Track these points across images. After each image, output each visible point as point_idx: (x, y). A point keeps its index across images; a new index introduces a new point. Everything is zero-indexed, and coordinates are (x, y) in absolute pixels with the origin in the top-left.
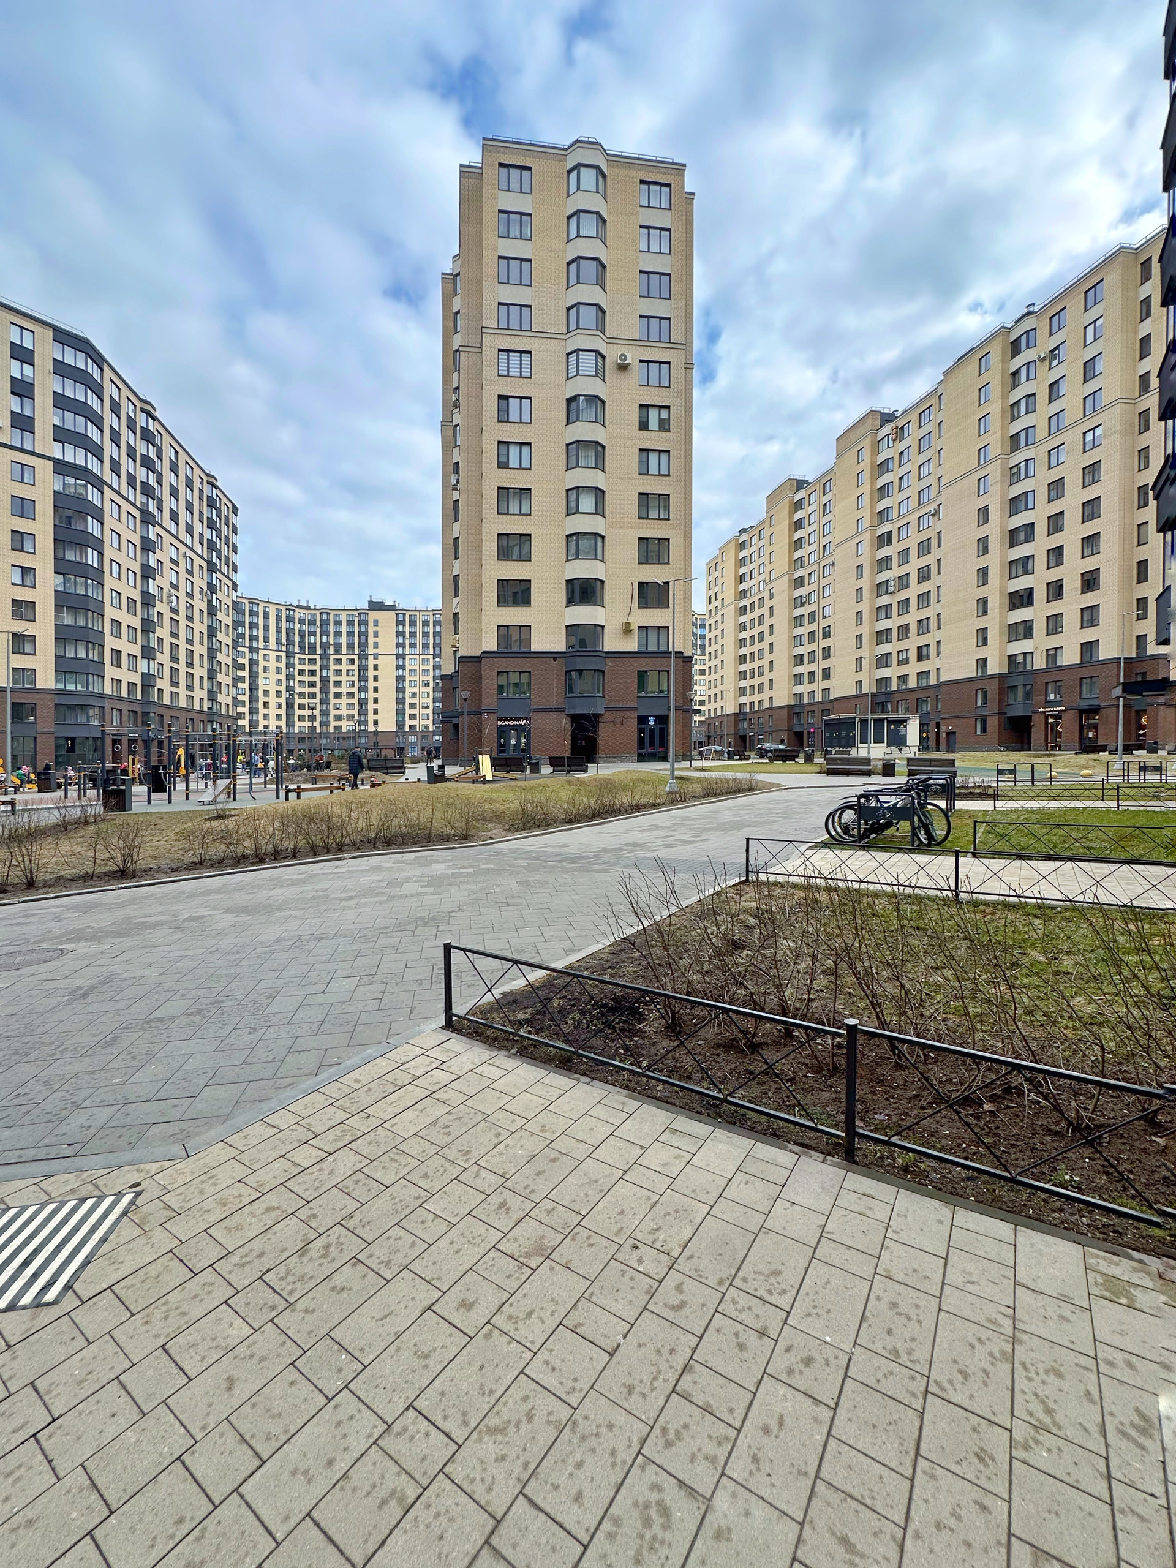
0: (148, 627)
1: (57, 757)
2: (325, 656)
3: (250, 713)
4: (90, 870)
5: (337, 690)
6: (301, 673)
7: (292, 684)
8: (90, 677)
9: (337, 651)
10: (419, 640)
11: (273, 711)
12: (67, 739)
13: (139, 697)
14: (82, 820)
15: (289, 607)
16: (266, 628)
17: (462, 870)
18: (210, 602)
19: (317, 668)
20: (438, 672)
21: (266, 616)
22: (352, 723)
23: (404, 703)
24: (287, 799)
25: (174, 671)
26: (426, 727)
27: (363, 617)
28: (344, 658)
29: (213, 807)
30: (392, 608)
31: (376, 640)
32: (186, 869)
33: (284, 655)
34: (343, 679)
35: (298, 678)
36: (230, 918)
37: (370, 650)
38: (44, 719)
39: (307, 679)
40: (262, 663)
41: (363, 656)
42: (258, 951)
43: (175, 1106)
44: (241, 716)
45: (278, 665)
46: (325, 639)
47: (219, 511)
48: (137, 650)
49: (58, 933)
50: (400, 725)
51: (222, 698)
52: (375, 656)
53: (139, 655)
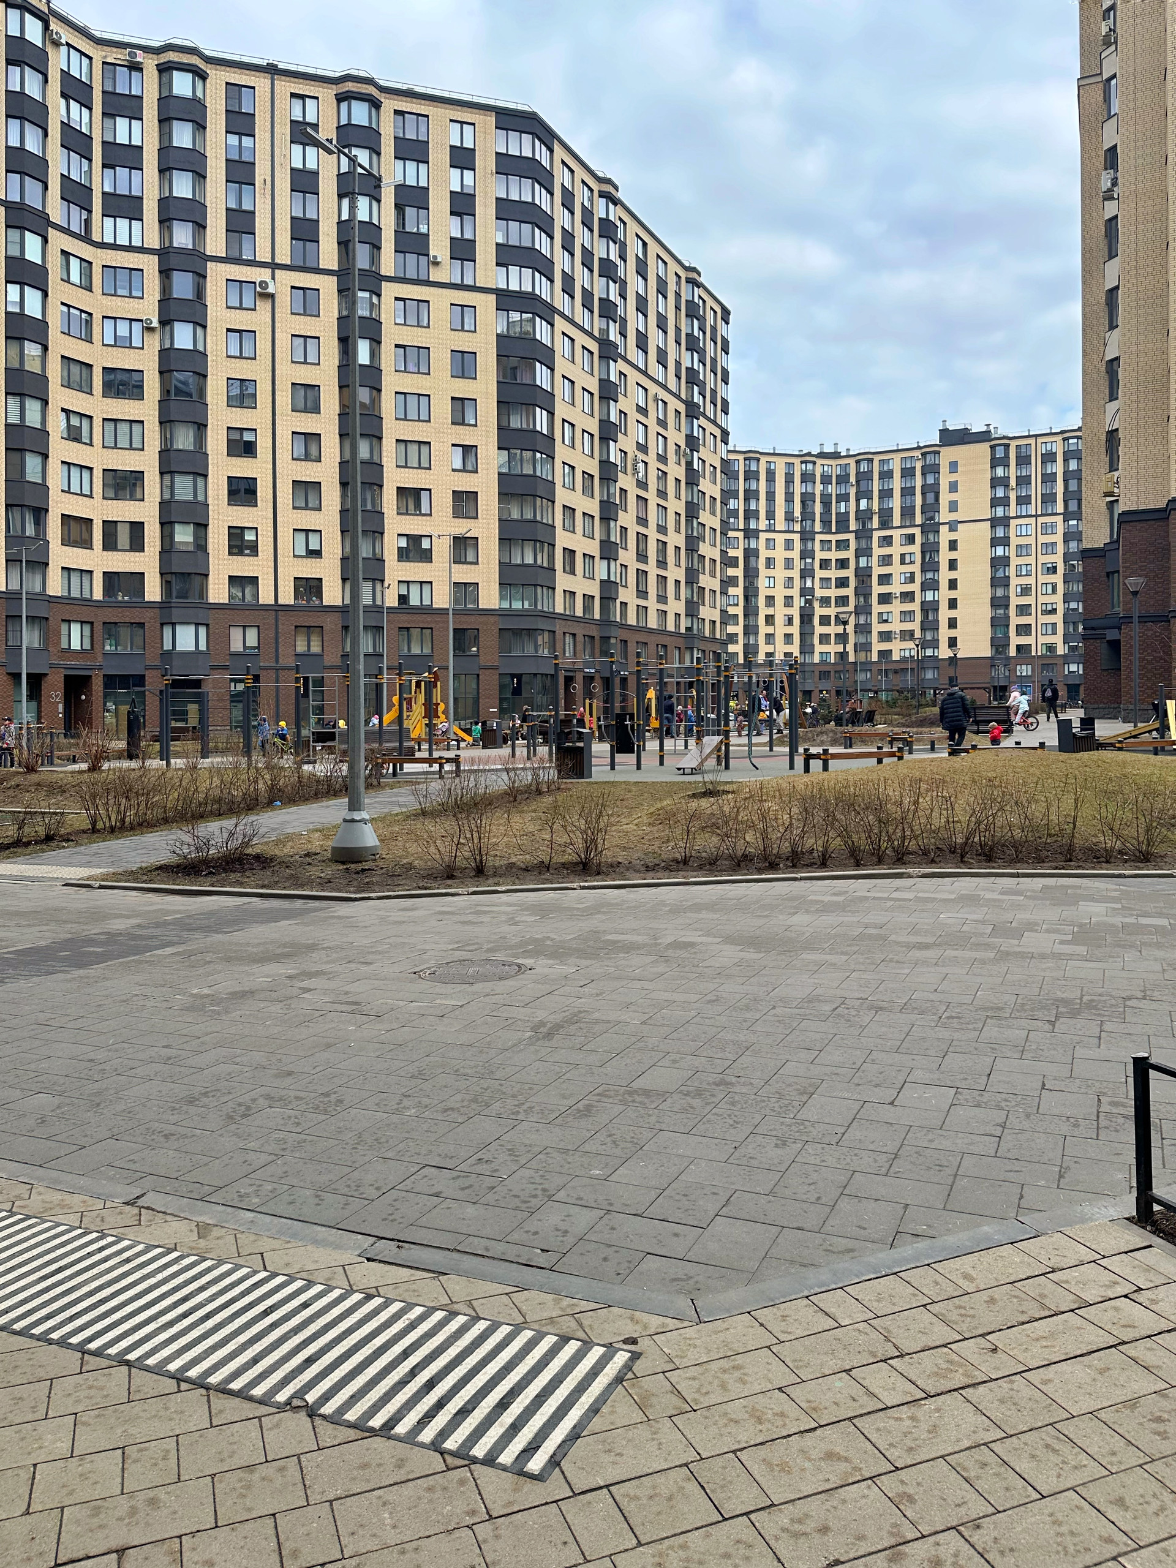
0: (608, 510)
1: (501, 700)
2: (864, 534)
3: (746, 633)
4: (546, 859)
5: (885, 589)
6: (825, 564)
7: (809, 584)
8: (539, 589)
9: (885, 524)
10: (1036, 489)
11: (780, 629)
12: (513, 676)
13: (597, 616)
14: (534, 788)
15: (806, 458)
16: (771, 497)
17: (1143, 921)
18: (689, 464)
19: (850, 554)
20: (1073, 546)
21: (771, 476)
22: (911, 645)
23: (1007, 606)
24: (807, 769)
25: (642, 574)
26: (1051, 648)
27: (929, 459)
28: (897, 534)
29: (698, 778)
30: (984, 436)
31: (953, 497)
32: (665, 869)
33: (796, 537)
34: (896, 569)
35: (820, 574)
36: (732, 953)
37: (944, 515)
38: (487, 651)
39: (833, 574)
40: (764, 554)
41: (931, 527)
42: (778, 1011)
43: (676, 1235)
44: (732, 638)
45: (789, 554)
46: (863, 504)
47: (702, 320)
48: (594, 548)
49: (515, 941)
50: (999, 644)
51: (708, 613)
52: (953, 526)
53: (597, 555)
